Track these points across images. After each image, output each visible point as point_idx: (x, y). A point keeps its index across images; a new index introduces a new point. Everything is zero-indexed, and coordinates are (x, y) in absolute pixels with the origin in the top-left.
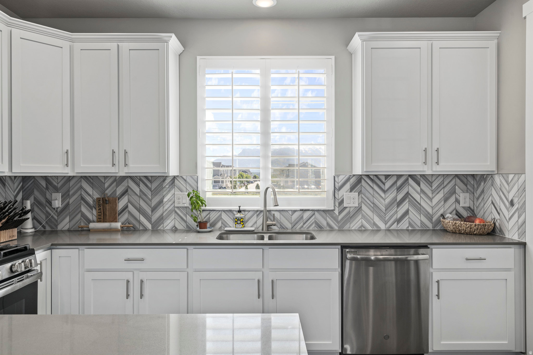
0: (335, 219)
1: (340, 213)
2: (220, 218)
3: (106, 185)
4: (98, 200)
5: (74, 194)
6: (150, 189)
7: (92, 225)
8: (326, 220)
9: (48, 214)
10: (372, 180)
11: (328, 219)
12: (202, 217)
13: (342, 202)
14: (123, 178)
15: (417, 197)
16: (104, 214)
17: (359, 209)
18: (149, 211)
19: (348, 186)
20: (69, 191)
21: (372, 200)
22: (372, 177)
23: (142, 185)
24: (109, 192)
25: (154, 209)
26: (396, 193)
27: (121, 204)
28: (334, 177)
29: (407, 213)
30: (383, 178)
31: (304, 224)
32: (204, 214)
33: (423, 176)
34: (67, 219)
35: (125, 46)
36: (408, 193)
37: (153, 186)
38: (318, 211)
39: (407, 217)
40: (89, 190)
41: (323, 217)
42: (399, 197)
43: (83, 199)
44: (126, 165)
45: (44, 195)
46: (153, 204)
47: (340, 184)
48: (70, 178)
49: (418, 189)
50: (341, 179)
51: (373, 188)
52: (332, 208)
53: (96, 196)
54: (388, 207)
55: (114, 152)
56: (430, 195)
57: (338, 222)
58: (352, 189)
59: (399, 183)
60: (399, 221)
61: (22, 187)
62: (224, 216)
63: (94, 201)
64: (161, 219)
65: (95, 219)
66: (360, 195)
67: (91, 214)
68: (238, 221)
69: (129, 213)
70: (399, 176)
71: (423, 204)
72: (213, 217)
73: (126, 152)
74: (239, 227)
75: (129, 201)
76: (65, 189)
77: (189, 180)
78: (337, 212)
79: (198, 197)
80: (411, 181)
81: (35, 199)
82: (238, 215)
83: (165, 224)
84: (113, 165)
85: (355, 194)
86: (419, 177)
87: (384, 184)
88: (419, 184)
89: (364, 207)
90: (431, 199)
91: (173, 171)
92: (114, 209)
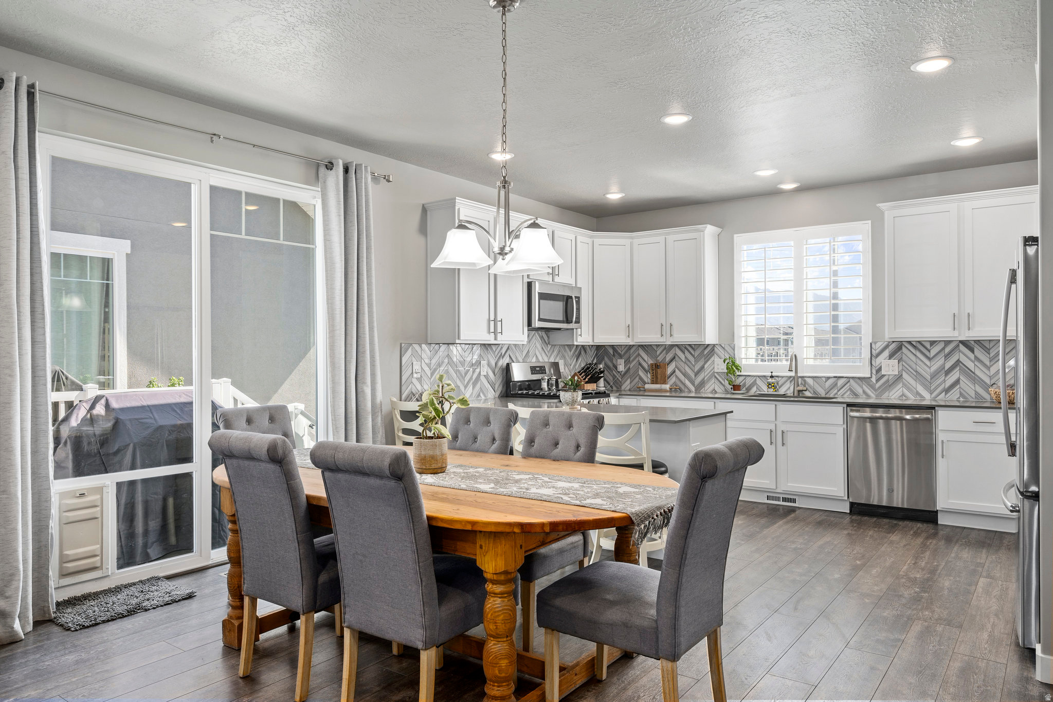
0: (872, 387)
1: (878, 380)
2: (754, 383)
3: (658, 353)
4: (652, 365)
5: (633, 361)
6: (693, 356)
7: (647, 386)
8: (862, 388)
9: (614, 377)
10: (914, 347)
11: (864, 387)
12: (739, 381)
13: (879, 370)
14: (672, 346)
15: (971, 365)
16: (657, 378)
17: (899, 378)
18: (693, 376)
19: (886, 353)
20: (630, 357)
21: (914, 366)
22: (914, 343)
23: (686, 352)
24: (660, 358)
25: (697, 374)
26: (944, 361)
27: (670, 370)
28: (871, 344)
29: (957, 382)
30: (928, 345)
31: (838, 391)
32: (741, 379)
33: (978, 342)
34: (629, 381)
35: (671, 238)
36: (958, 361)
37: (696, 354)
38: (853, 378)
39: (958, 386)
40: (645, 357)
41: (859, 384)
42: (948, 365)
43: (640, 364)
44: (671, 335)
45: (611, 361)
46: (696, 369)
47: (877, 351)
48: (630, 347)
49: (971, 356)
50: (879, 346)
51: (915, 355)
52: (869, 376)
53: (650, 362)
54: (934, 376)
55: (662, 325)
56: (988, 363)
57: (875, 390)
58: (890, 357)
59: (947, 350)
60: (947, 391)
61: (596, 355)
62: (759, 382)
63: (648, 366)
64: (702, 384)
65: (649, 381)
66: (901, 363)
67: (647, 377)
68: (769, 385)
69: (676, 376)
70: (947, 343)
71: (978, 372)
72: (749, 381)
73: (671, 325)
74: (771, 391)
75: (676, 367)
76: (627, 356)
77: (727, 348)
78: (874, 380)
79: (734, 363)
80: (962, 347)
81: (605, 364)
82: (770, 380)
83: (706, 388)
84: (662, 335)
85: (894, 362)
86: (973, 343)
87: (929, 351)
88: (972, 351)
89: (905, 375)
90: (988, 368)
91: (710, 337)
92: (664, 373)
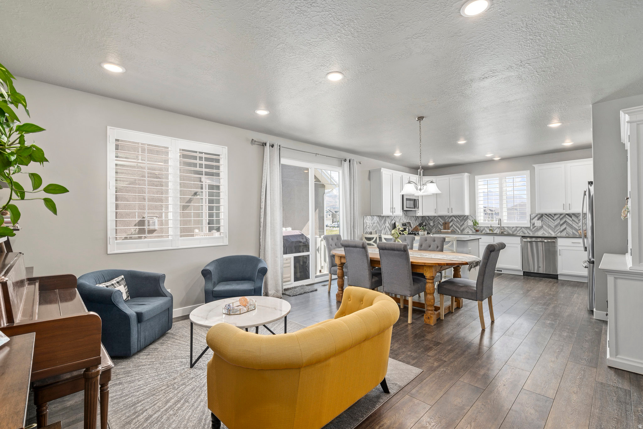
0: (531, 230)
1: (533, 228)
2: (484, 229)
3: (446, 219)
4: (444, 223)
5: (436, 221)
6: (460, 220)
7: (442, 231)
8: (527, 230)
9: (429, 227)
10: (548, 216)
11: (528, 231)
12: (478, 229)
13: (534, 224)
14: (451, 216)
15: (571, 223)
16: (445, 227)
17: (542, 227)
18: (460, 227)
19: (537, 218)
20: (435, 220)
21: (548, 223)
22: (548, 215)
23: (457, 218)
24: (447, 221)
25: (461, 226)
27: (451, 225)
28: (530, 215)
29: (565, 229)
30: (553, 215)
31: (517, 232)
32: (479, 228)
33: (573, 214)
34: (434, 229)
35: (452, 178)
36: (566, 221)
37: (461, 219)
38: (523, 227)
39: (566, 230)
40: (441, 220)
41: (526, 230)
42: (561, 222)
43: (439, 223)
44: (452, 212)
45: (428, 222)
46: (461, 224)
47: (533, 217)
48: (435, 216)
49: (571, 219)
50: (533, 215)
51: (548, 219)
52: (529, 226)
53: (443, 222)
54: (556, 226)
55: (448, 209)
56: (578, 222)
57: (532, 232)
58: (538, 219)
59: (561, 217)
60: (561, 232)
61: (422, 219)
62: (486, 228)
63: (442, 223)
64: (463, 229)
65: (443, 229)
66: (542, 222)
67: (442, 227)
68: (490, 230)
69: (453, 227)
70: (561, 214)
71: (573, 225)
72: (482, 229)
73: (452, 209)
74: (491, 232)
75: (453, 224)
76: (433, 220)
77: (473, 216)
78: (532, 228)
79: (476, 222)
80: (567, 216)
81: (425, 223)
82: (490, 228)
83: (465, 231)
84: (448, 212)
85: (540, 221)
86: (571, 214)
87: (554, 218)
88: (571, 217)
89: (544, 226)
90: (578, 224)
91: (467, 213)
92: (448, 226)
